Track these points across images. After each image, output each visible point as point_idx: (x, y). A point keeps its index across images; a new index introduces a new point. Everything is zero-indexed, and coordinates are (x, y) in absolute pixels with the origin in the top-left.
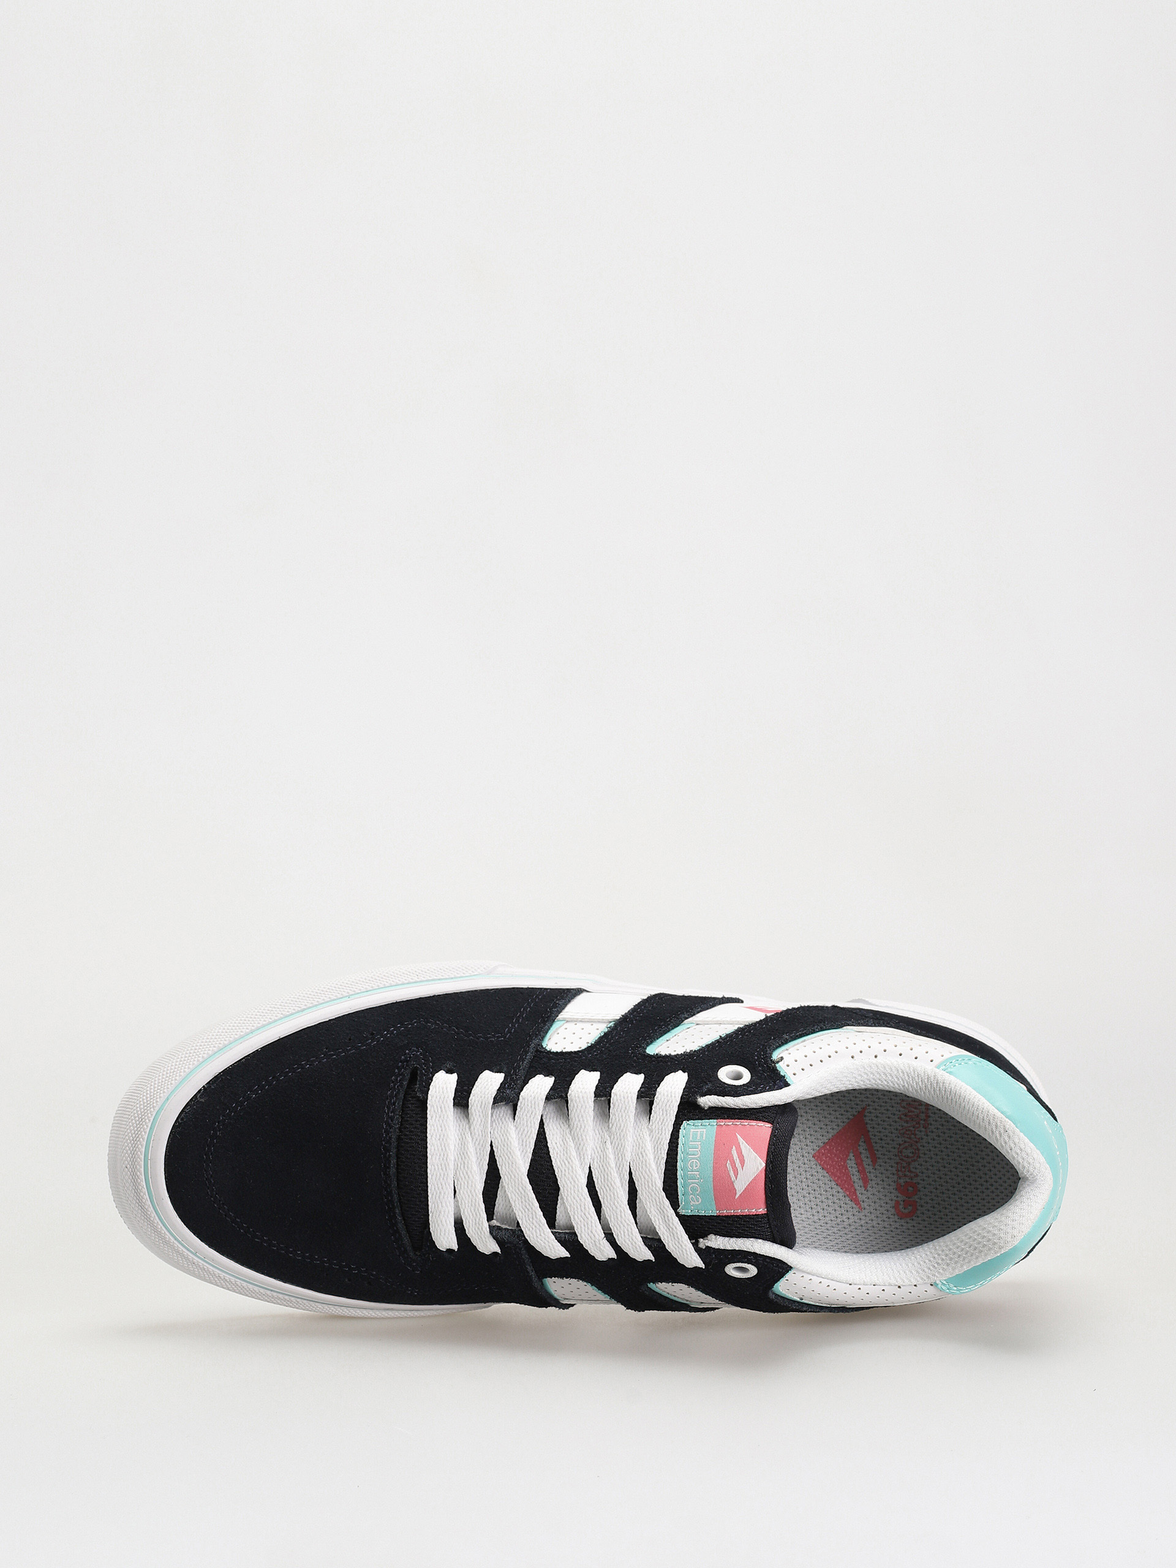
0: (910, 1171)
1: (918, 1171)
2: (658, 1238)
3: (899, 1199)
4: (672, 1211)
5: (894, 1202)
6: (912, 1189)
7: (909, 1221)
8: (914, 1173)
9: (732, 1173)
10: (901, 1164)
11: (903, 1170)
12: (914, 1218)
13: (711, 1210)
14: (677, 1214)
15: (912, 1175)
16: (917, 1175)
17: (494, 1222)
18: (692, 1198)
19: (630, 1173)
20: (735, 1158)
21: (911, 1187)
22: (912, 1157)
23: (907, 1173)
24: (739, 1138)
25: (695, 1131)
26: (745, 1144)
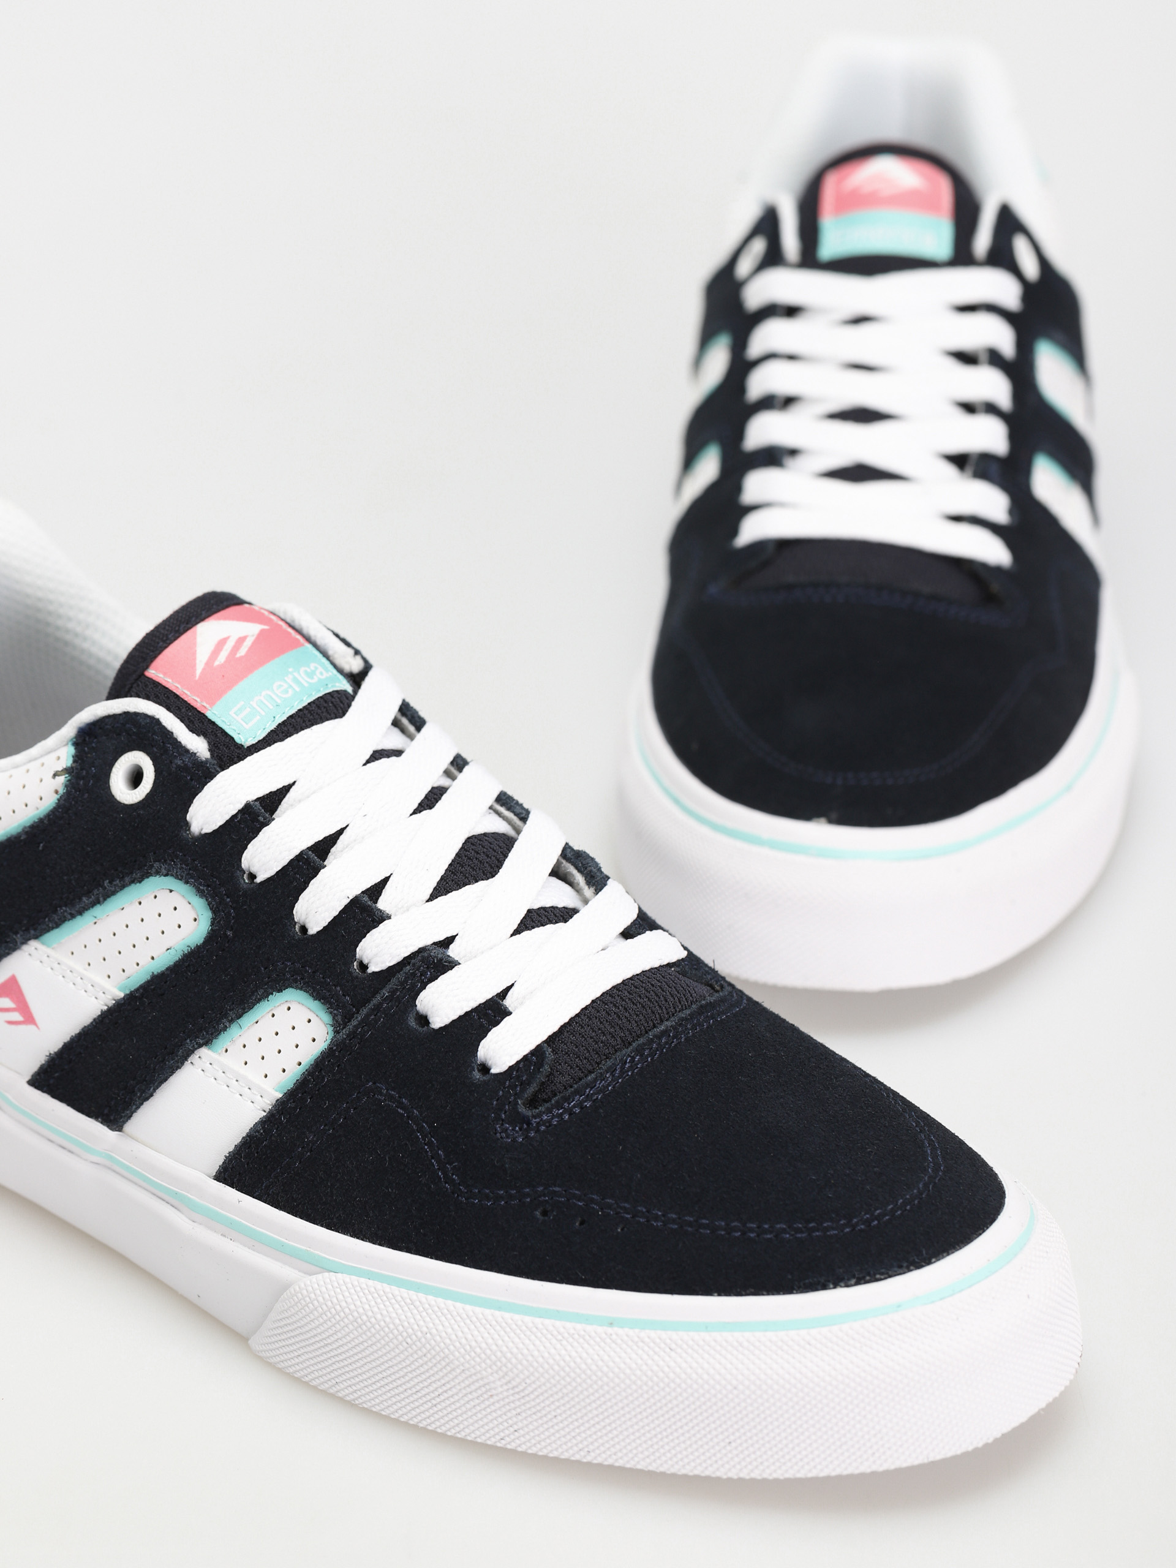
14: (355, 692)
18: (321, 674)
19: (367, 763)
20: (227, 654)
24: (198, 671)
25: (244, 724)
26: (198, 662)
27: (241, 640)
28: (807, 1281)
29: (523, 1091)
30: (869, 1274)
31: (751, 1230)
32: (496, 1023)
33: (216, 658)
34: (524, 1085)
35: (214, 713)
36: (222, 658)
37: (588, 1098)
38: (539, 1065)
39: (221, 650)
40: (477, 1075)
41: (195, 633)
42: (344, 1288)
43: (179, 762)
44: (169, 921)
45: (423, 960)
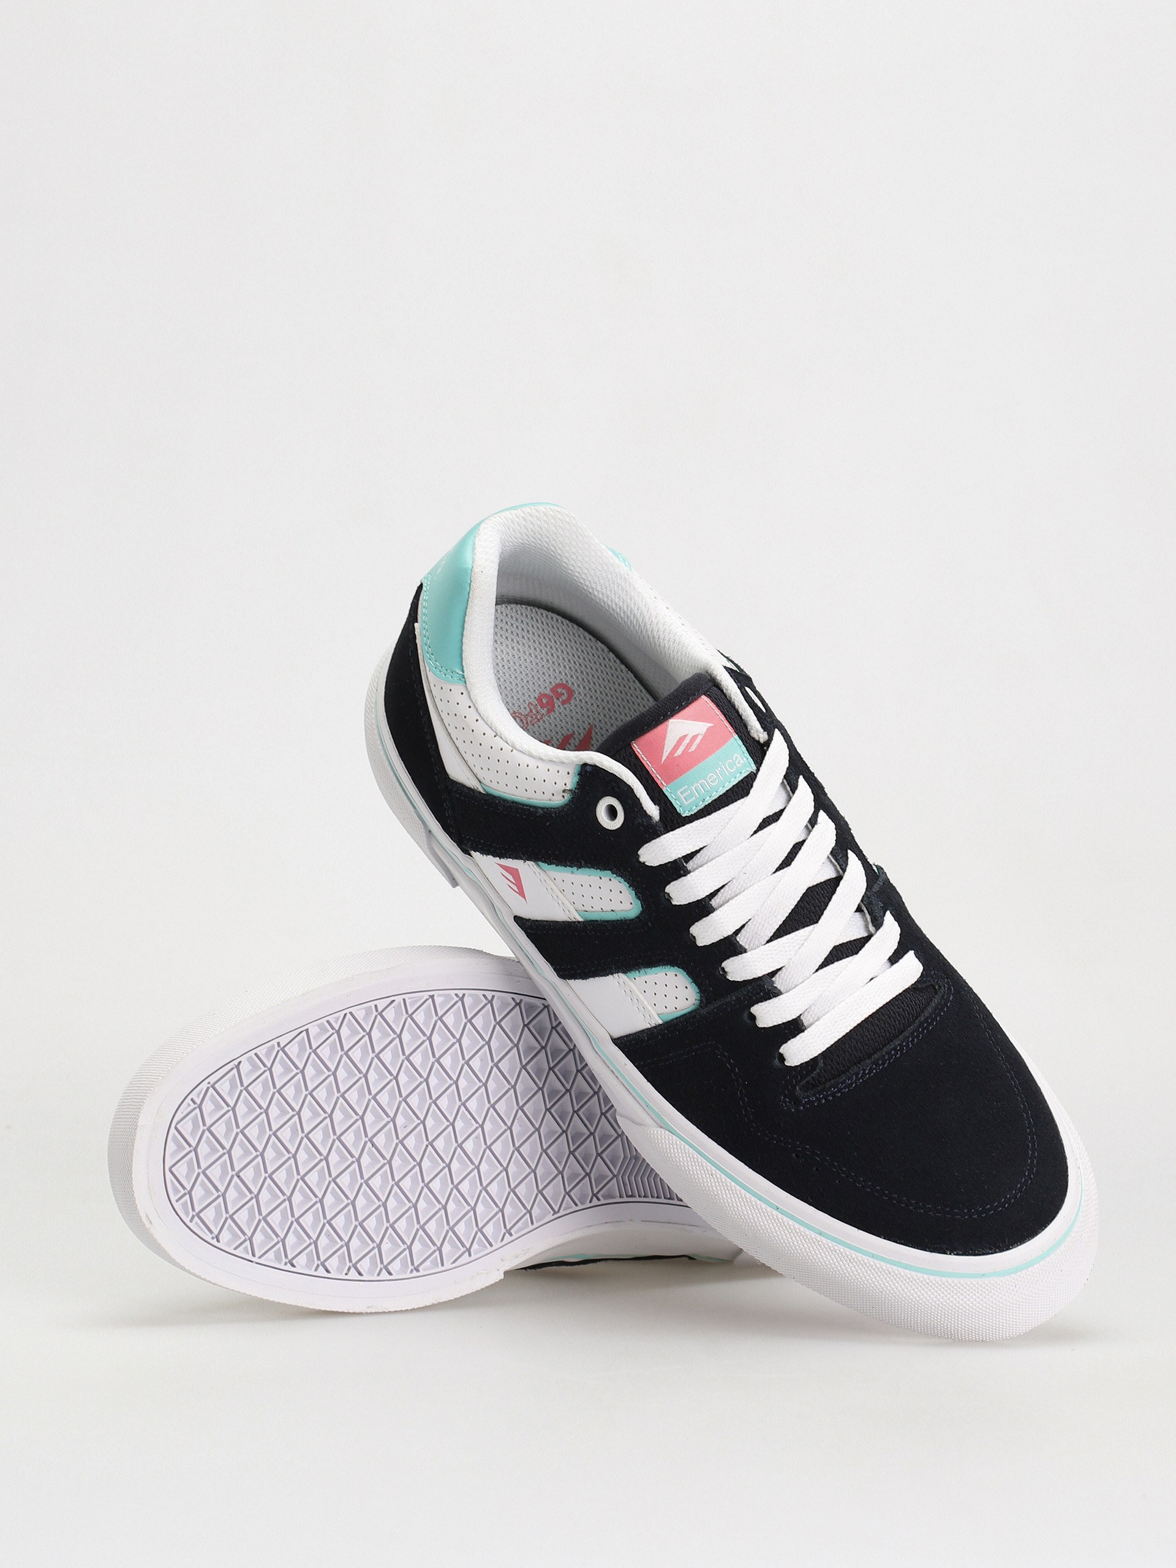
0: (531, 711)
1: (526, 706)
2: (785, 781)
3: (560, 704)
4: (759, 776)
5: (565, 706)
6: (543, 700)
7: (570, 684)
8: (529, 707)
9: (698, 741)
10: (531, 722)
11: (534, 717)
12: (564, 682)
13: (735, 743)
14: (758, 770)
15: (532, 707)
16: (529, 704)
17: (872, 929)
18: (739, 763)
19: (755, 832)
20: (684, 748)
21: (542, 702)
22: (519, 718)
23: (534, 711)
24: (664, 759)
25: (685, 801)
26: (665, 751)
27: (694, 738)
28: (935, 1246)
29: (801, 1080)
30: (971, 1250)
31: (912, 1205)
32: (794, 1036)
33: (676, 752)
34: (803, 1077)
35: (667, 790)
36: (679, 752)
37: (839, 1090)
38: (814, 1069)
39: (681, 744)
40: (777, 1062)
41: (667, 726)
42: (675, 1146)
43: (640, 821)
44: (616, 897)
45: (759, 986)
